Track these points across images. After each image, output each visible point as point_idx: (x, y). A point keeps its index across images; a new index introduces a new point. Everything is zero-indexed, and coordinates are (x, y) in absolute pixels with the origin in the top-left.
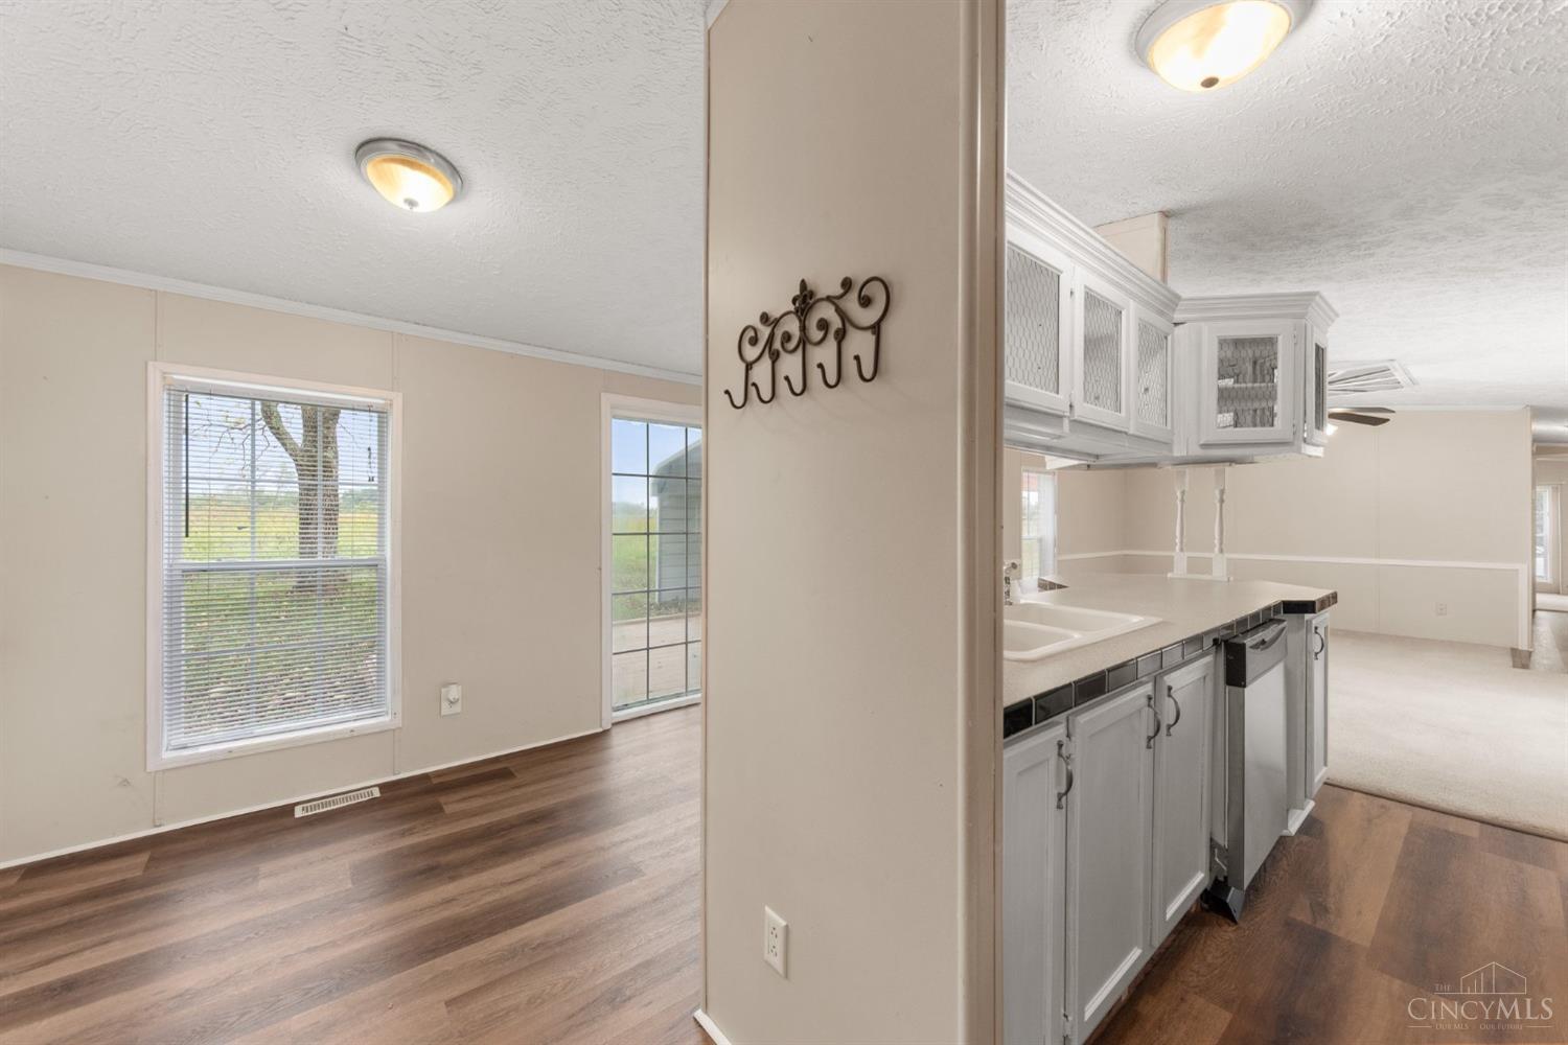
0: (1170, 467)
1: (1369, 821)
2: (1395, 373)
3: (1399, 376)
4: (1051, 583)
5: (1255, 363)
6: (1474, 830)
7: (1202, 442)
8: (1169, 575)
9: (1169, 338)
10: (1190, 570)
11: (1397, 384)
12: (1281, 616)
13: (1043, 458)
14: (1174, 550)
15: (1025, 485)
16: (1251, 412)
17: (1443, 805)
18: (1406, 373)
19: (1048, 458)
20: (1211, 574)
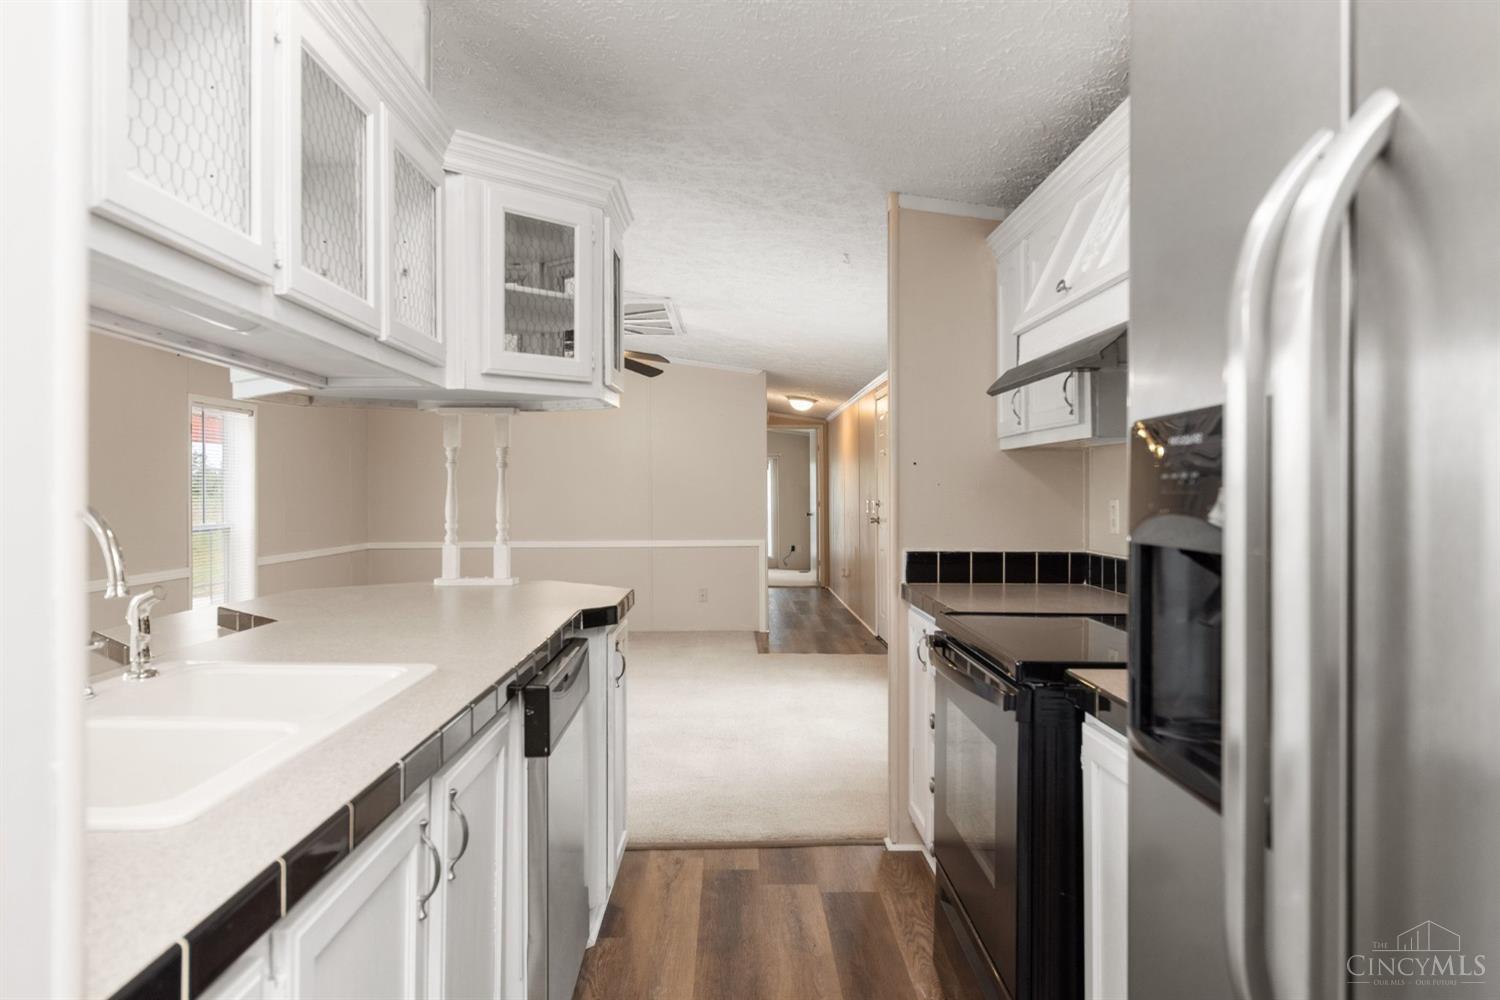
0: (436, 410)
1: (668, 886)
2: (669, 315)
3: (672, 321)
4: (242, 615)
5: (542, 265)
6: (751, 861)
7: (484, 371)
8: (436, 582)
9: (439, 190)
10: (465, 572)
11: (668, 329)
12: (582, 633)
13: (227, 371)
14: (443, 540)
15: (197, 430)
16: (539, 335)
17: (727, 838)
18: (679, 317)
19: (237, 375)
20: (491, 575)
